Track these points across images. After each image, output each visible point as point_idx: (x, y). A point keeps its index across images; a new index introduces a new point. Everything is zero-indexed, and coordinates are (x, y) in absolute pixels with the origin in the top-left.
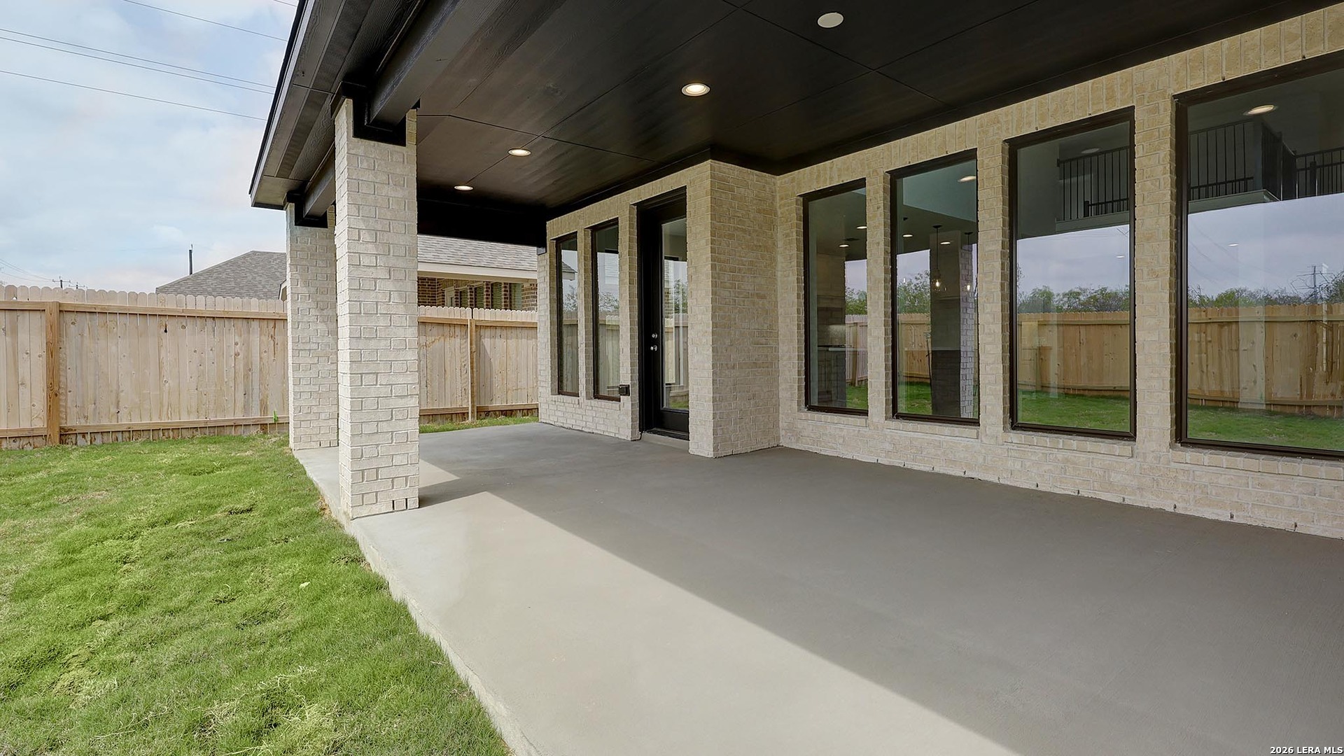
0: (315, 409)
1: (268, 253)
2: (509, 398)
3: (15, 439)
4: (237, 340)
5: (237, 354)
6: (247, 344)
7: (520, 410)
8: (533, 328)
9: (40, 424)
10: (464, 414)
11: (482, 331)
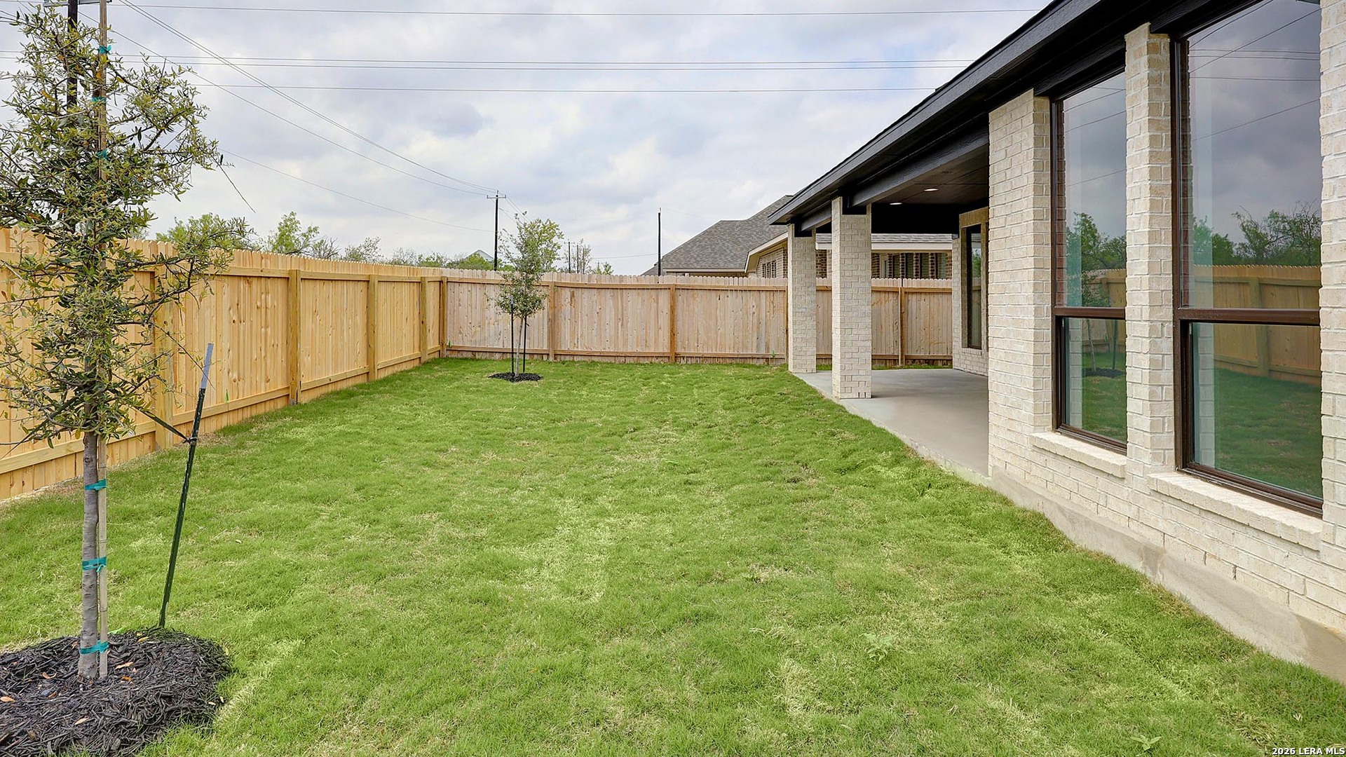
0: (804, 349)
1: (732, 221)
2: (932, 350)
3: (657, 357)
4: (754, 304)
5: (754, 313)
6: (759, 306)
7: (941, 360)
8: (949, 292)
9: (666, 350)
10: (895, 360)
11: (910, 296)
